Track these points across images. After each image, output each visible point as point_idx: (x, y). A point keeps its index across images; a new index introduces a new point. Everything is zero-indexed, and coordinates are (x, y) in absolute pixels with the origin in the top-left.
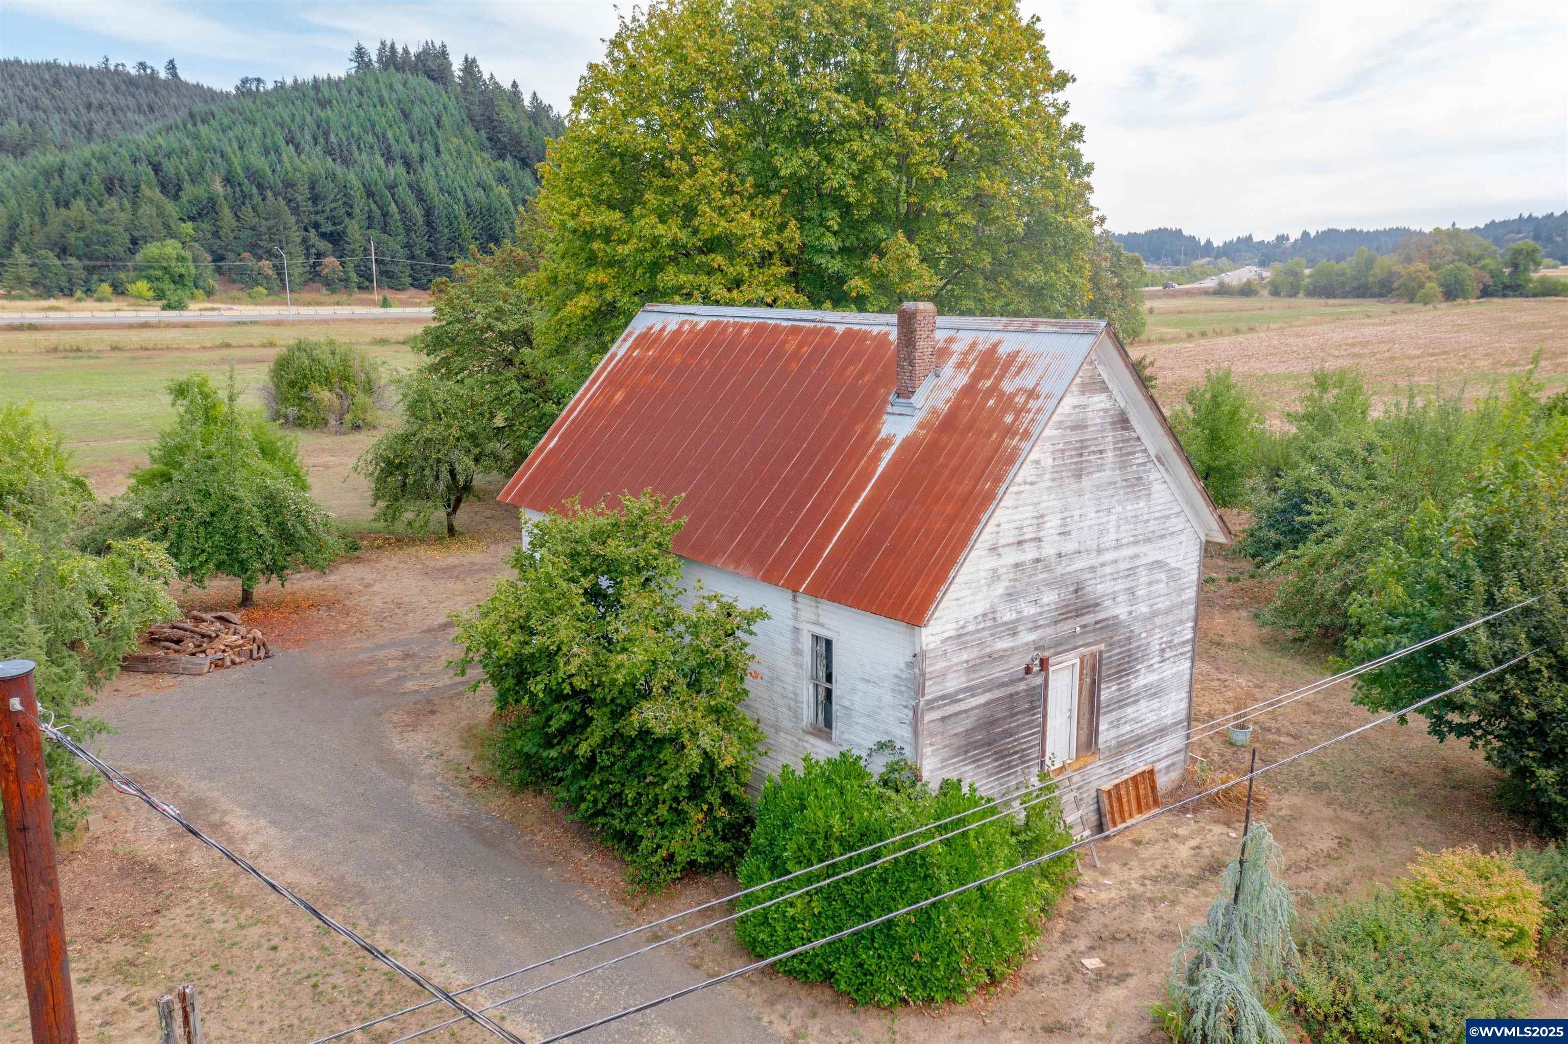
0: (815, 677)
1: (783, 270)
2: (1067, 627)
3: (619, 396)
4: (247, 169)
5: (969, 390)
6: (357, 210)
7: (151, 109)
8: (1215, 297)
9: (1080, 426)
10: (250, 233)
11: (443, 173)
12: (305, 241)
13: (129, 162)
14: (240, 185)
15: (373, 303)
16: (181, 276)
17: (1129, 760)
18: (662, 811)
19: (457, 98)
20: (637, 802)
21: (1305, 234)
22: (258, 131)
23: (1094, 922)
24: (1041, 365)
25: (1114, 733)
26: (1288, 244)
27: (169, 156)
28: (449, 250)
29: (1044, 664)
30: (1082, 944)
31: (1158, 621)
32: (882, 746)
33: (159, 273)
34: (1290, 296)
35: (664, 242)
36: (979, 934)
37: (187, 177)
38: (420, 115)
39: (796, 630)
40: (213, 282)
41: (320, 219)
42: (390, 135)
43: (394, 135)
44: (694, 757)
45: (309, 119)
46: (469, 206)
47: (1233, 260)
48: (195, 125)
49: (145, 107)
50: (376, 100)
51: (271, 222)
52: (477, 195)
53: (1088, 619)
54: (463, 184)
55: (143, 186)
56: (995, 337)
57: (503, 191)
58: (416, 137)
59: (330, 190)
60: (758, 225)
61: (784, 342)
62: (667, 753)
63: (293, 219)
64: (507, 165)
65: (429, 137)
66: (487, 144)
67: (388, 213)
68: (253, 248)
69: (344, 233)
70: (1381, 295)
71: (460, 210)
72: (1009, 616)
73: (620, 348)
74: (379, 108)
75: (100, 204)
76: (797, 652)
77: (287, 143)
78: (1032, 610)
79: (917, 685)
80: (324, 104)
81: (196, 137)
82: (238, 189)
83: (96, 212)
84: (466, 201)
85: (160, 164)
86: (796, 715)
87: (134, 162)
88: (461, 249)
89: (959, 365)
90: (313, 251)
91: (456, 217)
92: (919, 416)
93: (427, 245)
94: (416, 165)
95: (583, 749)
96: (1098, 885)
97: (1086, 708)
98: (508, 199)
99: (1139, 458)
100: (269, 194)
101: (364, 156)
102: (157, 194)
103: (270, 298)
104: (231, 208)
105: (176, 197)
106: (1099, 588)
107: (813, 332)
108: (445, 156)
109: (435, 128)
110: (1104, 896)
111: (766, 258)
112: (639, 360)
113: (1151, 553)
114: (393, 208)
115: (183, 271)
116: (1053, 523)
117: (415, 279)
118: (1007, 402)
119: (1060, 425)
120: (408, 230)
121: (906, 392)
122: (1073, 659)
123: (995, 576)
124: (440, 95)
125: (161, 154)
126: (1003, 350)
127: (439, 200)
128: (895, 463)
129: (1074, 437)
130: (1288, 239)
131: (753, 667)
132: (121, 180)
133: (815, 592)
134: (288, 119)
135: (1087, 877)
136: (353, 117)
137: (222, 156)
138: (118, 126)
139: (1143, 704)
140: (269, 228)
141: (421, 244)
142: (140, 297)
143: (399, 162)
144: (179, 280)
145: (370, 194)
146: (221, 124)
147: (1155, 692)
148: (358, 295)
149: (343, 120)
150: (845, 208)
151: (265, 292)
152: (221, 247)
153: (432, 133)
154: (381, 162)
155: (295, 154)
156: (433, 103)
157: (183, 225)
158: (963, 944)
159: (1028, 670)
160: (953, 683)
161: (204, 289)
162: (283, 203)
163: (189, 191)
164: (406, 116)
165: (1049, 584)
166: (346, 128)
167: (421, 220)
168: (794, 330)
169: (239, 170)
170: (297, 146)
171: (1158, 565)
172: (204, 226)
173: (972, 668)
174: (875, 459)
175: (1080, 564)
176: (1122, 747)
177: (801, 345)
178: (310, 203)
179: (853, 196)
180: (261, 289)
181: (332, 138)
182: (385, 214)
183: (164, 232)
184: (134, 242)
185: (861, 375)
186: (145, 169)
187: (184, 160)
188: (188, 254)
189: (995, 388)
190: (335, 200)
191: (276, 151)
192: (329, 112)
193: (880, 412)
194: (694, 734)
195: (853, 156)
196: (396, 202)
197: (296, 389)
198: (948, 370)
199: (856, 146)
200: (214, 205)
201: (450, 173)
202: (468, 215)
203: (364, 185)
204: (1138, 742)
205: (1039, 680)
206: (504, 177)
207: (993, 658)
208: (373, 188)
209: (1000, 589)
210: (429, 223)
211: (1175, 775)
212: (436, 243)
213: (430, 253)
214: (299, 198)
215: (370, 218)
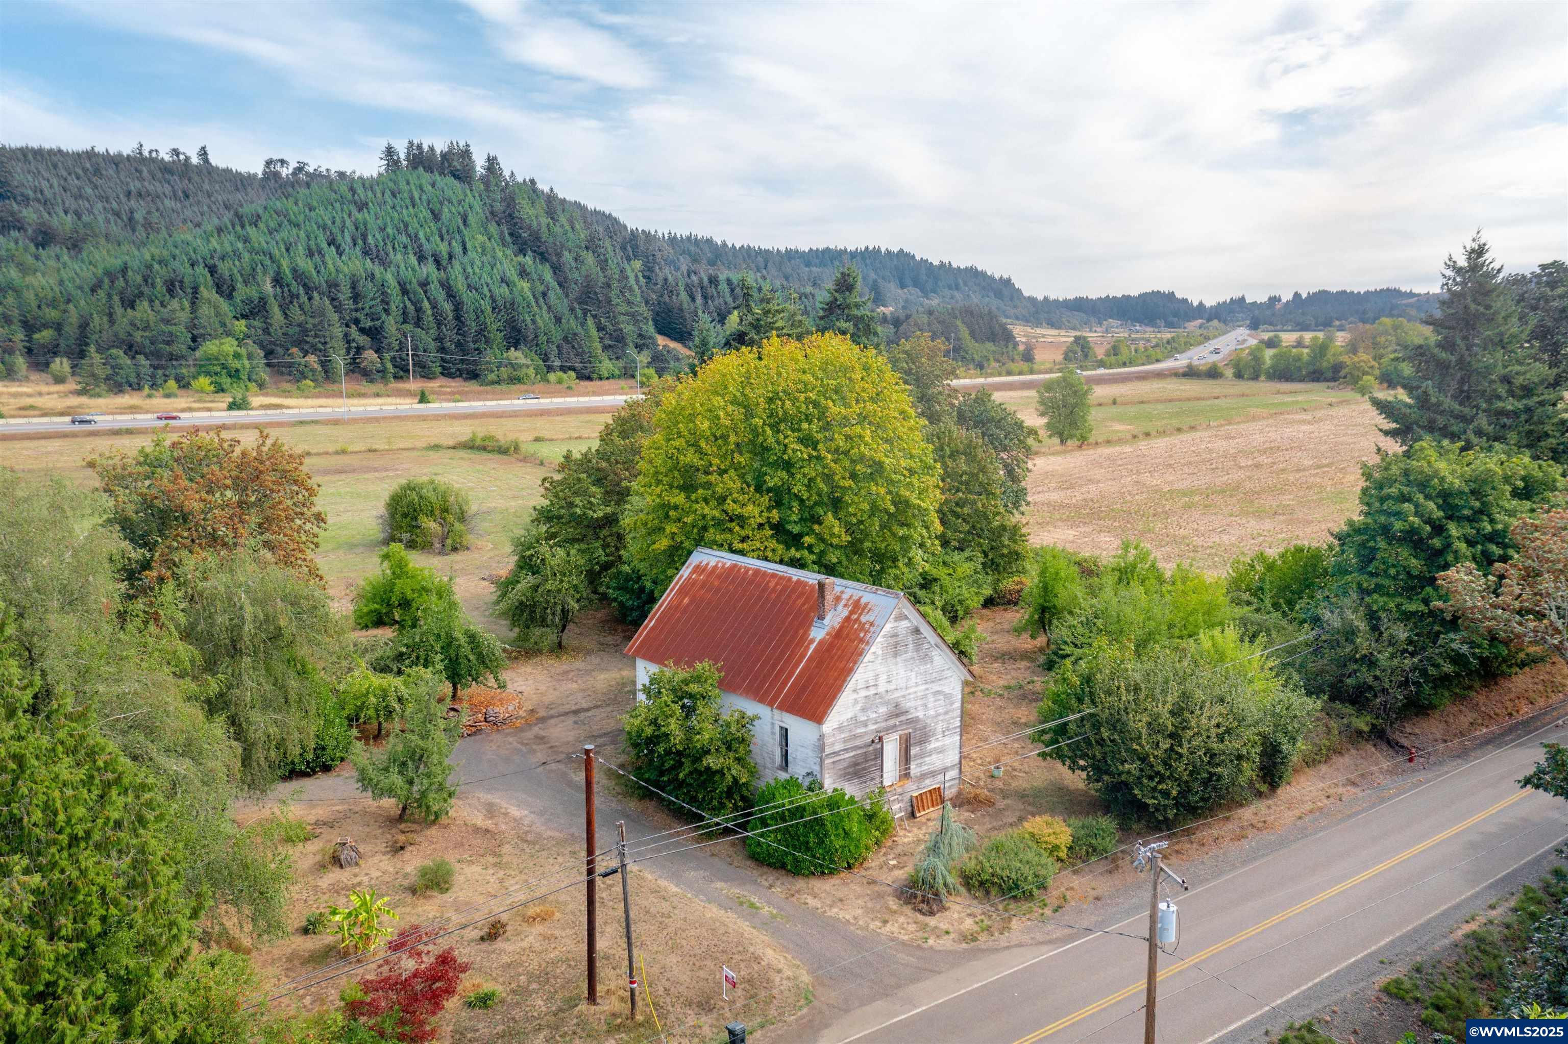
0: (781, 745)
1: (770, 532)
2: (892, 722)
3: (686, 601)
4: (294, 271)
5: (848, 619)
6: (393, 307)
7: (187, 196)
8: (1184, 380)
9: (895, 635)
10: (297, 329)
11: (470, 270)
12: (346, 335)
13: (187, 265)
14: (288, 285)
15: (409, 394)
16: (237, 371)
17: (927, 782)
18: (715, 803)
19: (480, 195)
20: (703, 798)
21: (1297, 295)
22: (302, 234)
23: (899, 849)
24: (877, 610)
25: (919, 770)
26: (1278, 306)
27: (223, 258)
28: (475, 342)
29: (880, 739)
30: (890, 857)
31: (941, 718)
32: (808, 774)
33: (218, 369)
34: (1253, 379)
35: (709, 517)
36: (843, 847)
37: (240, 279)
38: (448, 215)
39: (773, 724)
40: (264, 374)
41: (360, 315)
42: (421, 235)
43: (425, 234)
44: (729, 778)
45: (348, 223)
46: (494, 301)
47: (1225, 322)
48: (243, 227)
49: (180, 194)
50: (408, 201)
51: (317, 320)
52: (502, 290)
53: (903, 718)
54: (489, 281)
55: (202, 288)
56: (861, 593)
57: (524, 285)
58: (445, 236)
59: (369, 289)
60: (756, 511)
61: (769, 581)
62: (717, 778)
63: (336, 317)
64: (528, 260)
65: (458, 237)
66: (508, 238)
67: (421, 308)
68: (299, 343)
69: (381, 327)
70: (1334, 379)
71: (486, 305)
72: (863, 718)
73: (685, 572)
74: (411, 208)
75: (163, 304)
76: (773, 733)
77: (329, 245)
78: (874, 715)
79: (822, 748)
80: (362, 206)
81: (246, 240)
82: (286, 289)
83: (158, 312)
84: (491, 296)
85: (215, 266)
86: (774, 762)
87: (192, 265)
88: (487, 341)
89: (845, 606)
90: (354, 345)
91: (482, 311)
92: (827, 629)
93: (456, 338)
94: (444, 263)
95: (681, 776)
96: (905, 836)
97: (903, 759)
98: (529, 294)
99: (926, 646)
100: (315, 294)
101: (399, 257)
102: (215, 296)
103: (317, 390)
104: (280, 306)
105: (230, 297)
106: (908, 704)
107: (782, 578)
108: (471, 254)
109: (462, 227)
110: (906, 840)
111: (761, 526)
112: (695, 581)
113: (936, 687)
114: (426, 304)
115: (239, 366)
116: (883, 678)
117: (444, 368)
118: (862, 627)
119: (885, 636)
120: (439, 324)
121: (821, 618)
122: (896, 736)
123: (856, 701)
124: (466, 195)
125: (216, 256)
126: (863, 601)
127: (467, 297)
128: (815, 650)
129: (892, 640)
130: (1280, 300)
131: (754, 740)
132: (181, 282)
133: (780, 708)
134: (329, 223)
135: (901, 833)
136: (389, 220)
137: (271, 258)
138: (157, 214)
139: (934, 756)
140: (315, 326)
141: (450, 335)
142: (202, 391)
143: (431, 260)
144: (234, 375)
145: (405, 292)
146: (267, 226)
147: (941, 751)
148: (394, 385)
149: (379, 222)
150: (802, 501)
151: (312, 384)
152: (271, 342)
153: (459, 231)
154: (413, 260)
155: (337, 256)
156: (459, 202)
157: (237, 323)
158: (836, 850)
159: (873, 741)
160: (837, 747)
161: (256, 381)
162: (327, 302)
163: (242, 292)
164: (436, 216)
165: (883, 704)
166: (382, 229)
167: (451, 316)
168: (774, 576)
169: (287, 271)
170: (338, 247)
171: (938, 692)
172: (255, 323)
173: (845, 741)
174: (808, 647)
175: (897, 694)
176: (923, 776)
177: (777, 584)
178: (351, 302)
179: (805, 495)
180: (308, 382)
181: (370, 240)
182: (419, 310)
183: (221, 331)
184: (194, 339)
185: (803, 604)
186: (200, 270)
187: (237, 263)
188: (243, 351)
189: (857, 620)
190: (373, 298)
191: (320, 253)
192: (366, 215)
193: (810, 625)
194: (729, 769)
195: (804, 475)
196: (428, 298)
197: (408, 519)
198: (840, 607)
199: (806, 470)
200: (265, 304)
201: (477, 270)
202: (494, 309)
203: (399, 283)
204: (933, 774)
205: (879, 746)
206: (525, 271)
207: (855, 737)
208: (408, 287)
209: (859, 707)
210: (458, 318)
211: (954, 791)
212: (464, 335)
213: (459, 344)
214: (341, 297)
215: (405, 314)
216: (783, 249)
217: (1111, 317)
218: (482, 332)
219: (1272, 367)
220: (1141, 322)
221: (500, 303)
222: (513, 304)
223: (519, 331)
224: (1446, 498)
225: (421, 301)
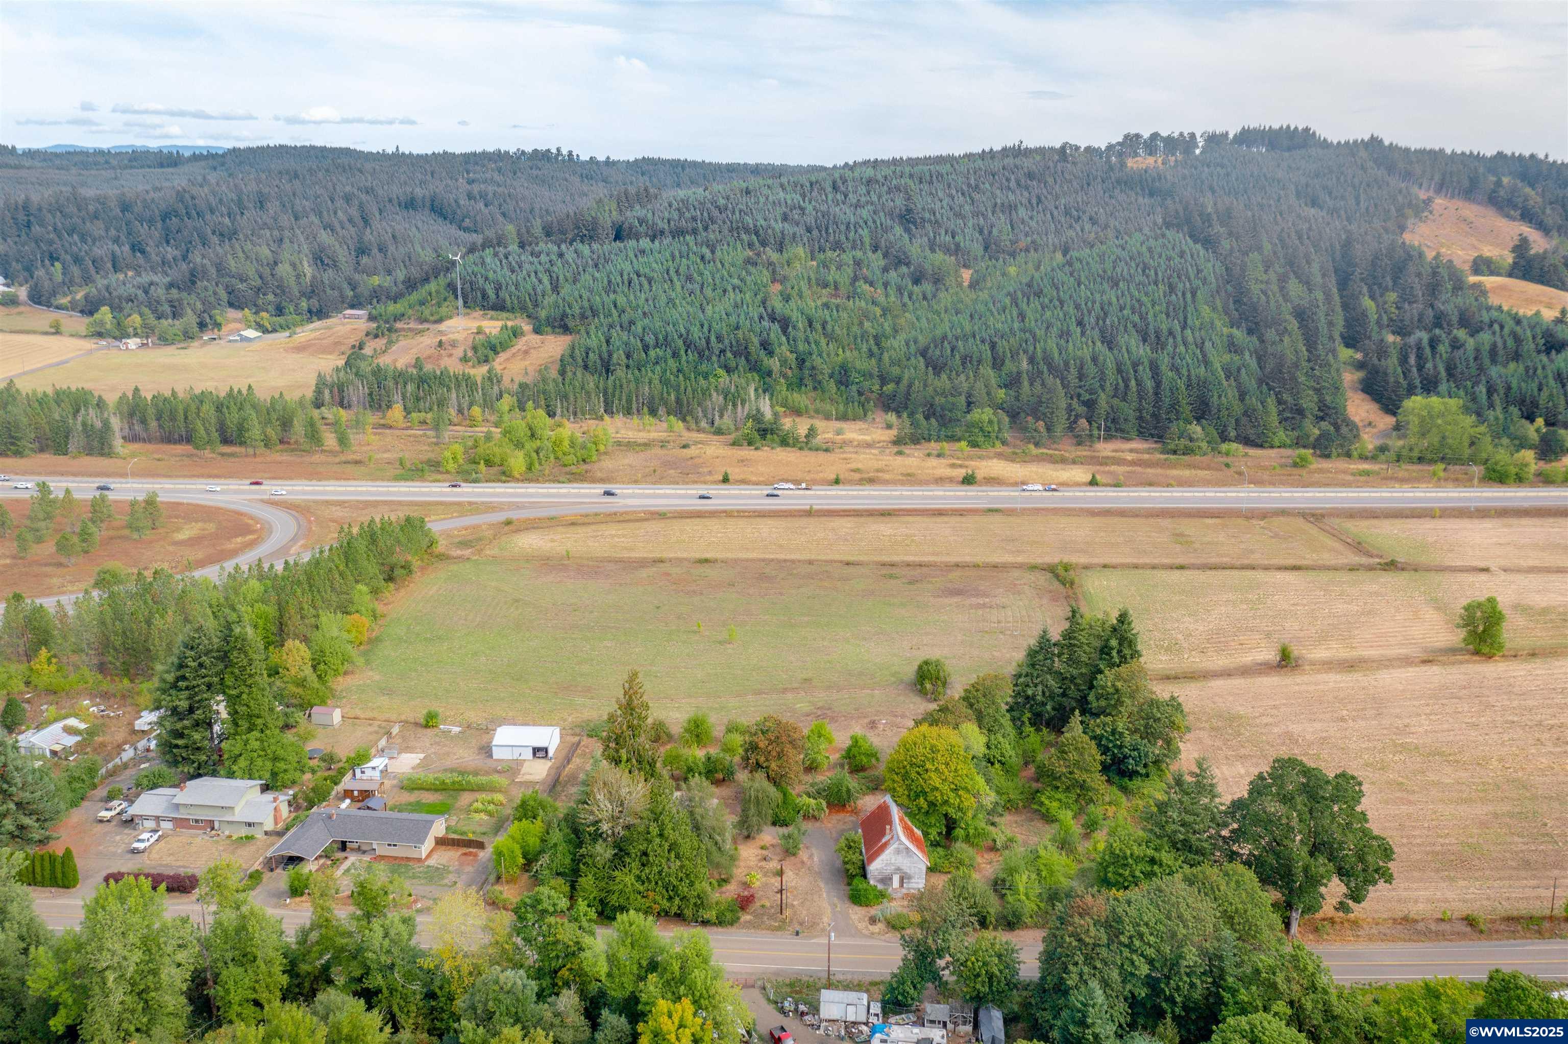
4: (1044, 351)
10: (1037, 400)
12: (1069, 406)
13: (979, 343)
14: (1037, 364)
16: (989, 432)
27: (1002, 337)
28: (1167, 414)
33: (977, 431)
37: (1009, 356)
40: (1007, 434)
46: (1190, 379)
51: (1050, 395)
58: (1171, 313)
59: (1092, 370)
63: (1064, 392)
64: (1239, 333)
67: (1129, 385)
68: (1035, 411)
69: (1096, 400)
71: (1181, 384)
82: (1036, 367)
83: (952, 382)
84: (1188, 376)
85: (996, 343)
87: (982, 342)
88: (1177, 414)
90: (1073, 414)
91: (1177, 389)
101: (1127, 336)
102: (990, 368)
103: (1036, 453)
105: (999, 370)
114: (1133, 383)
117: (1139, 432)
120: (1141, 398)
125: (998, 335)
127: (1168, 375)
141: (1148, 407)
143: (1151, 341)
144: (986, 435)
145: (1119, 371)
149: (1121, 301)
154: (1135, 341)
155: (1080, 337)
157: (999, 392)
161: (1001, 439)
162: (1058, 382)
163: (1009, 366)
169: (1040, 353)
172: (1011, 392)
178: (1077, 381)
181: (1108, 320)
182: (1127, 386)
183: (985, 400)
184: (969, 406)
186: (986, 346)
187: (1010, 341)
188: (996, 418)
190: (1094, 378)
196: (1136, 380)
203: (1117, 364)
208: (1123, 367)
210: (1156, 394)
212: (1159, 408)
213: (1154, 415)
214: (1070, 377)
215: (1116, 389)
218: (1174, 406)
221: (1194, 381)
222: (1205, 382)
223: (1207, 405)
225: (1129, 380)
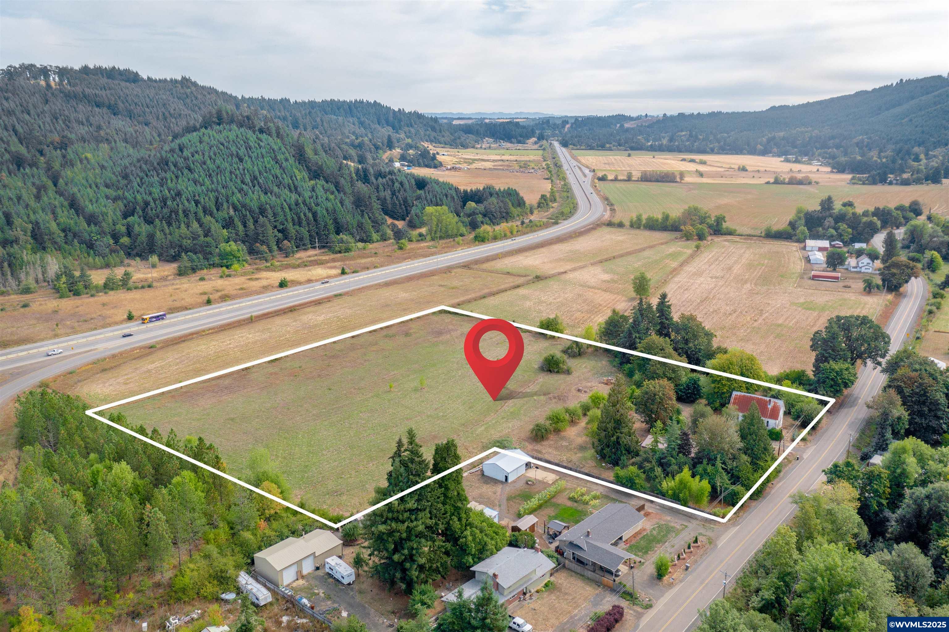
6: (288, 217)
34: (638, 228)
41: (277, 224)
46: (327, 210)
59: (278, 211)
69: (286, 228)
71: (325, 213)
88: (328, 230)
91: (324, 216)
93: (316, 230)
104: (240, 221)
114: (301, 215)
117: (312, 244)
127: (317, 210)
141: (313, 229)
145: (291, 209)
167: (312, 220)
196: (301, 212)
200: (233, 220)
202: (328, 214)
203: (288, 206)
208: (291, 206)
216: (307, 101)
217: (487, 137)
218: (325, 226)
219: (646, 223)
220: (503, 139)
221: (330, 211)
222: (335, 211)
223: (340, 224)
224: (837, 372)
225: (298, 213)
